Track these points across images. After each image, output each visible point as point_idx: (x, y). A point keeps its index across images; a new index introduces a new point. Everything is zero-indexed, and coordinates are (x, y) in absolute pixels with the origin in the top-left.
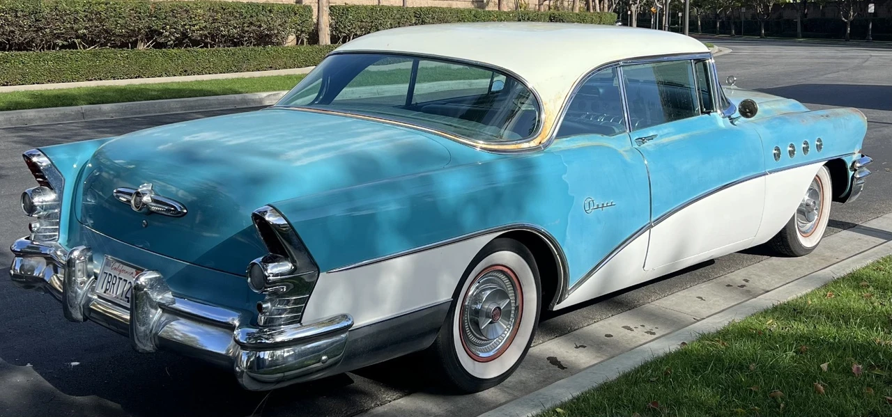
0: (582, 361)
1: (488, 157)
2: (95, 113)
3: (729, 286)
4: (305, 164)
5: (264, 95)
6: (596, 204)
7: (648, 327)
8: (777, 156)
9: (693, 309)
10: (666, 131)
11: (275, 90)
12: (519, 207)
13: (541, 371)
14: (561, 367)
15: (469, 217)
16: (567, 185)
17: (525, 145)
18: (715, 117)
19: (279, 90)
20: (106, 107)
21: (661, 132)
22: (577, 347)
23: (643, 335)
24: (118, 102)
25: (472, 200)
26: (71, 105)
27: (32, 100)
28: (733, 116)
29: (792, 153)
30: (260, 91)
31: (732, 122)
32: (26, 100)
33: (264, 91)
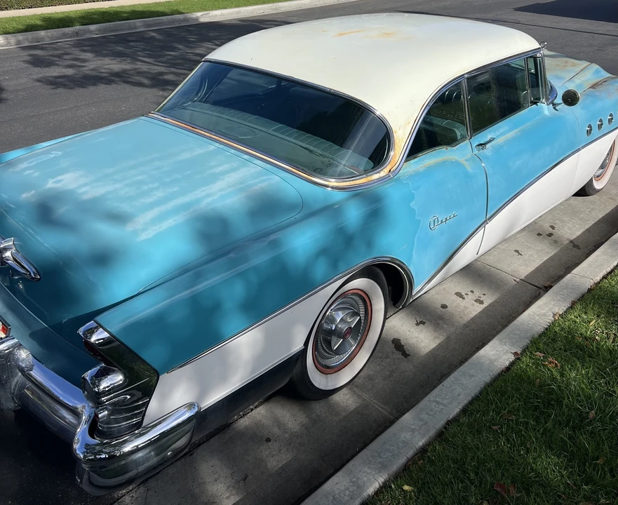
0: (423, 344)
1: (339, 196)
2: (86, 32)
3: (539, 234)
4: (150, 236)
5: (199, 14)
6: (440, 220)
7: (478, 293)
8: (589, 132)
9: (512, 267)
10: (502, 130)
11: (206, 10)
12: (370, 244)
13: (388, 360)
14: (405, 355)
15: (320, 269)
16: (414, 210)
17: (376, 176)
18: (542, 107)
19: (209, 10)
20: (92, 27)
21: (498, 133)
22: (417, 324)
23: (473, 305)
24: (101, 23)
25: (323, 252)
26: (68, 26)
27: (43, 23)
28: (556, 101)
29: (600, 126)
30: (196, 12)
31: (554, 108)
32: (39, 23)
33: (199, 11)
